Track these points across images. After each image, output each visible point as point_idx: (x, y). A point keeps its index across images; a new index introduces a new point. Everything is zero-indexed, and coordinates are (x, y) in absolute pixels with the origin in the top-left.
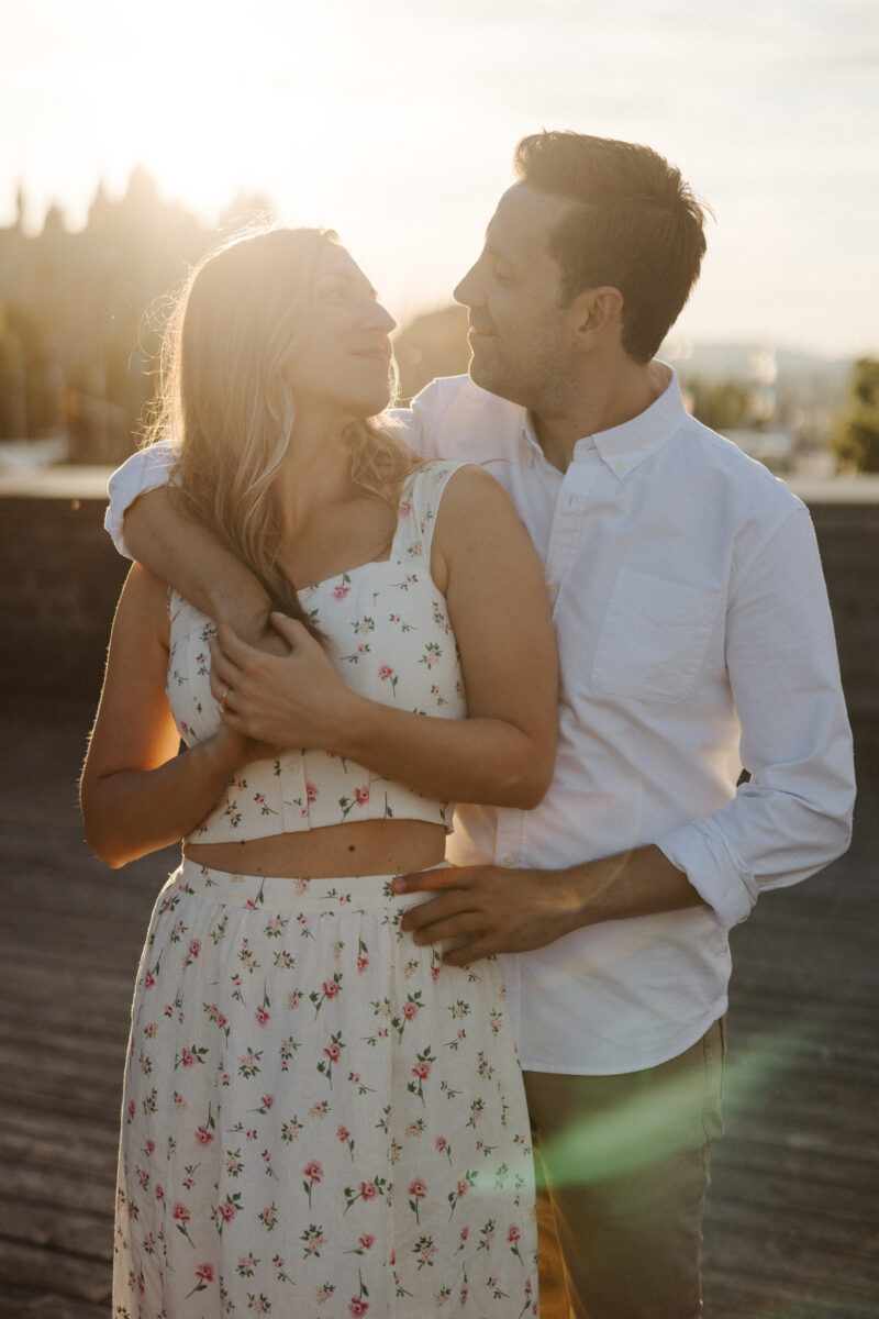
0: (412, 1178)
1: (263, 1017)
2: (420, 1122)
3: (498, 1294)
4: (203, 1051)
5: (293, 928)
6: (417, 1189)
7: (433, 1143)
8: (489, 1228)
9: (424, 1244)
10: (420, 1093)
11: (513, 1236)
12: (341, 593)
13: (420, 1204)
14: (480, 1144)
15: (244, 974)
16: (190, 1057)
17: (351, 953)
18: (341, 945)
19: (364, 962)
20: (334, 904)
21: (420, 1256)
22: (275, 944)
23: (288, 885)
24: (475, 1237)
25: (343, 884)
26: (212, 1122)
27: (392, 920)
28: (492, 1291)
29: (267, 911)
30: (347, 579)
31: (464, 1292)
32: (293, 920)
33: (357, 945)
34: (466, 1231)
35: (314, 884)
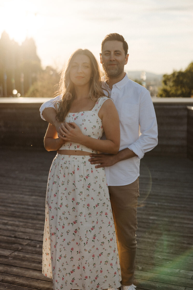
0: (88, 203)
1: (64, 176)
2: (89, 195)
3: (103, 223)
4: (56, 182)
5: (68, 163)
6: (88, 205)
7: (91, 198)
8: (102, 212)
9: (90, 214)
10: (89, 190)
11: (106, 214)
12: (82, 114)
13: (89, 207)
14: (100, 199)
15: (61, 170)
16: (54, 183)
17: (76, 167)
18: (75, 166)
19: (78, 169)
20: (74, 159)
21: (89, 216)
22: (65, 165)
23: (67, 156)
24: (99, 213)
25: (76, 156)
26: (56, 193)
27: (83, 163)
28: (102, 222)
29: (65, 160)
30: (84, 112)
31: (97, 222)
32: (68, 162)
33: (77, 166)
34: (97, 212)
35: (71, 156)
